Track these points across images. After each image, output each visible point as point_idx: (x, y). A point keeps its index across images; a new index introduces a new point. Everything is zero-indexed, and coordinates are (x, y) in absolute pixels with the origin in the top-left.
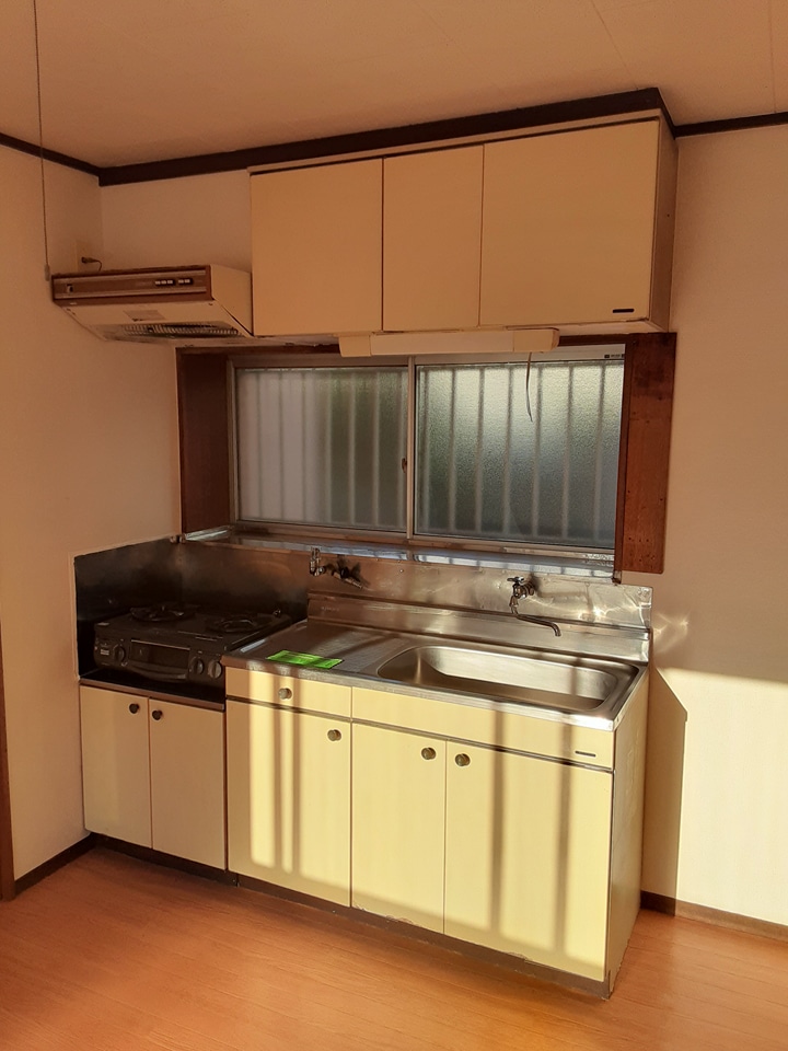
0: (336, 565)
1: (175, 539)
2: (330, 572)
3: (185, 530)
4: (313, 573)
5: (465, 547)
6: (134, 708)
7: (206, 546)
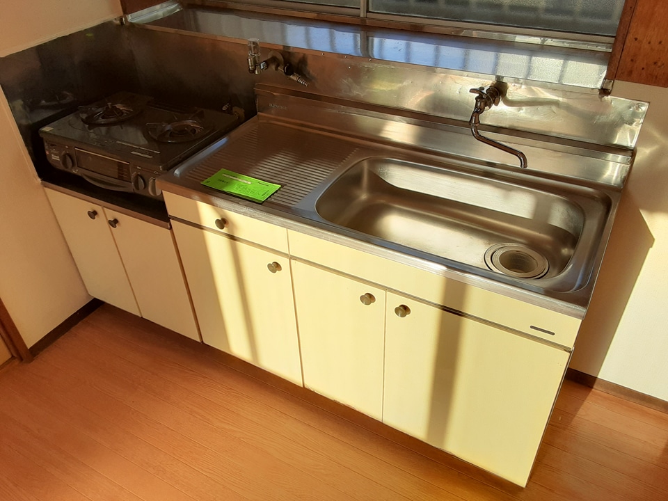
0: (280, 57)
1: (118, 22)
2: (273, 67)
3: (126, 11)
4: (254, 71)
5: (426, 30)
6: (93, 214)
7: (147, 30)
